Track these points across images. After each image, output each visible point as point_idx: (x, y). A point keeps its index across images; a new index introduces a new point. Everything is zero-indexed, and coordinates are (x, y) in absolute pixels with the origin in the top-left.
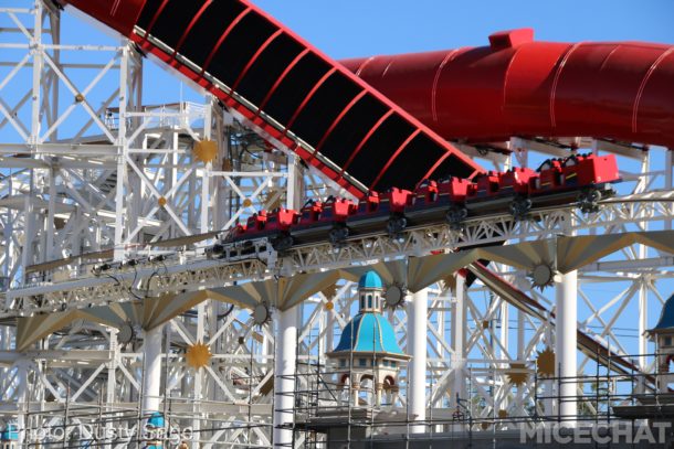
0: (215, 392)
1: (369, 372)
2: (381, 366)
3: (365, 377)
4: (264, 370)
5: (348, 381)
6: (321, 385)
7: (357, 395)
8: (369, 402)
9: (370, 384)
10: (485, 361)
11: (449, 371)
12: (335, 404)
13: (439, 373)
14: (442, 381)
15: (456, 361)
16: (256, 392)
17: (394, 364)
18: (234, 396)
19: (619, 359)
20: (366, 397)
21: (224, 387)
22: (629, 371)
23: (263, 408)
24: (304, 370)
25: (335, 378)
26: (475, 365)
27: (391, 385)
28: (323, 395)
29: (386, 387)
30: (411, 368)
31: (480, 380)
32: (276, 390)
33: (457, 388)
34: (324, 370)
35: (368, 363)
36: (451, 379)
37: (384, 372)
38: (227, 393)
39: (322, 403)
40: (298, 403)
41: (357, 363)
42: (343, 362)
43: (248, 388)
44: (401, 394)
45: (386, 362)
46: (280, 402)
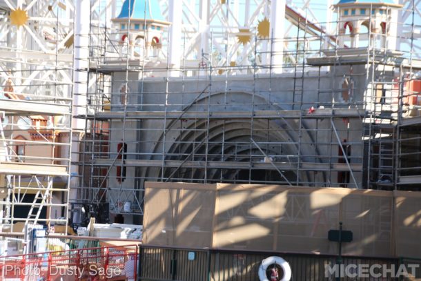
0: (31, 44)
1: (141, 33)
2: (150, 29)
3: (139, 37)
4: (67, 30)
5: (126, 39)
6: (108, 42)
7: (133, 50)
8: (141, 54)
9: (142, 41)
10: (223, 27)
11: (197, 34)
12: (117, 55)
13: (190, 35)
14: (193, 41)
15: (203, 27)
16: (61, 45)
17: (159, 28)
18: (45, 47)
19: (313, 26)
20: (138, 51)
21: (38, 41)
22: (319, 33)
23: (66, 57)
24: (96, 31)
25: (118, 37)
26: (215, 30)
27: (157, 43)
28: (110, 49)
29: (153, 44)
30: (170, 31)
31: (219, 40)
32: (75, 44)
33: (203, 46)
34: (110, 31)
35: (141, 27)
36: (199, 40)
37: (152, 33)
38: (41, 45)
39: (108, 55)
40: (91, 53)
41: (133, 27)
42: (123, 26)
43: (56, 43)
44: (164, 49)
45: (153, 26)
46: (78, 53)
